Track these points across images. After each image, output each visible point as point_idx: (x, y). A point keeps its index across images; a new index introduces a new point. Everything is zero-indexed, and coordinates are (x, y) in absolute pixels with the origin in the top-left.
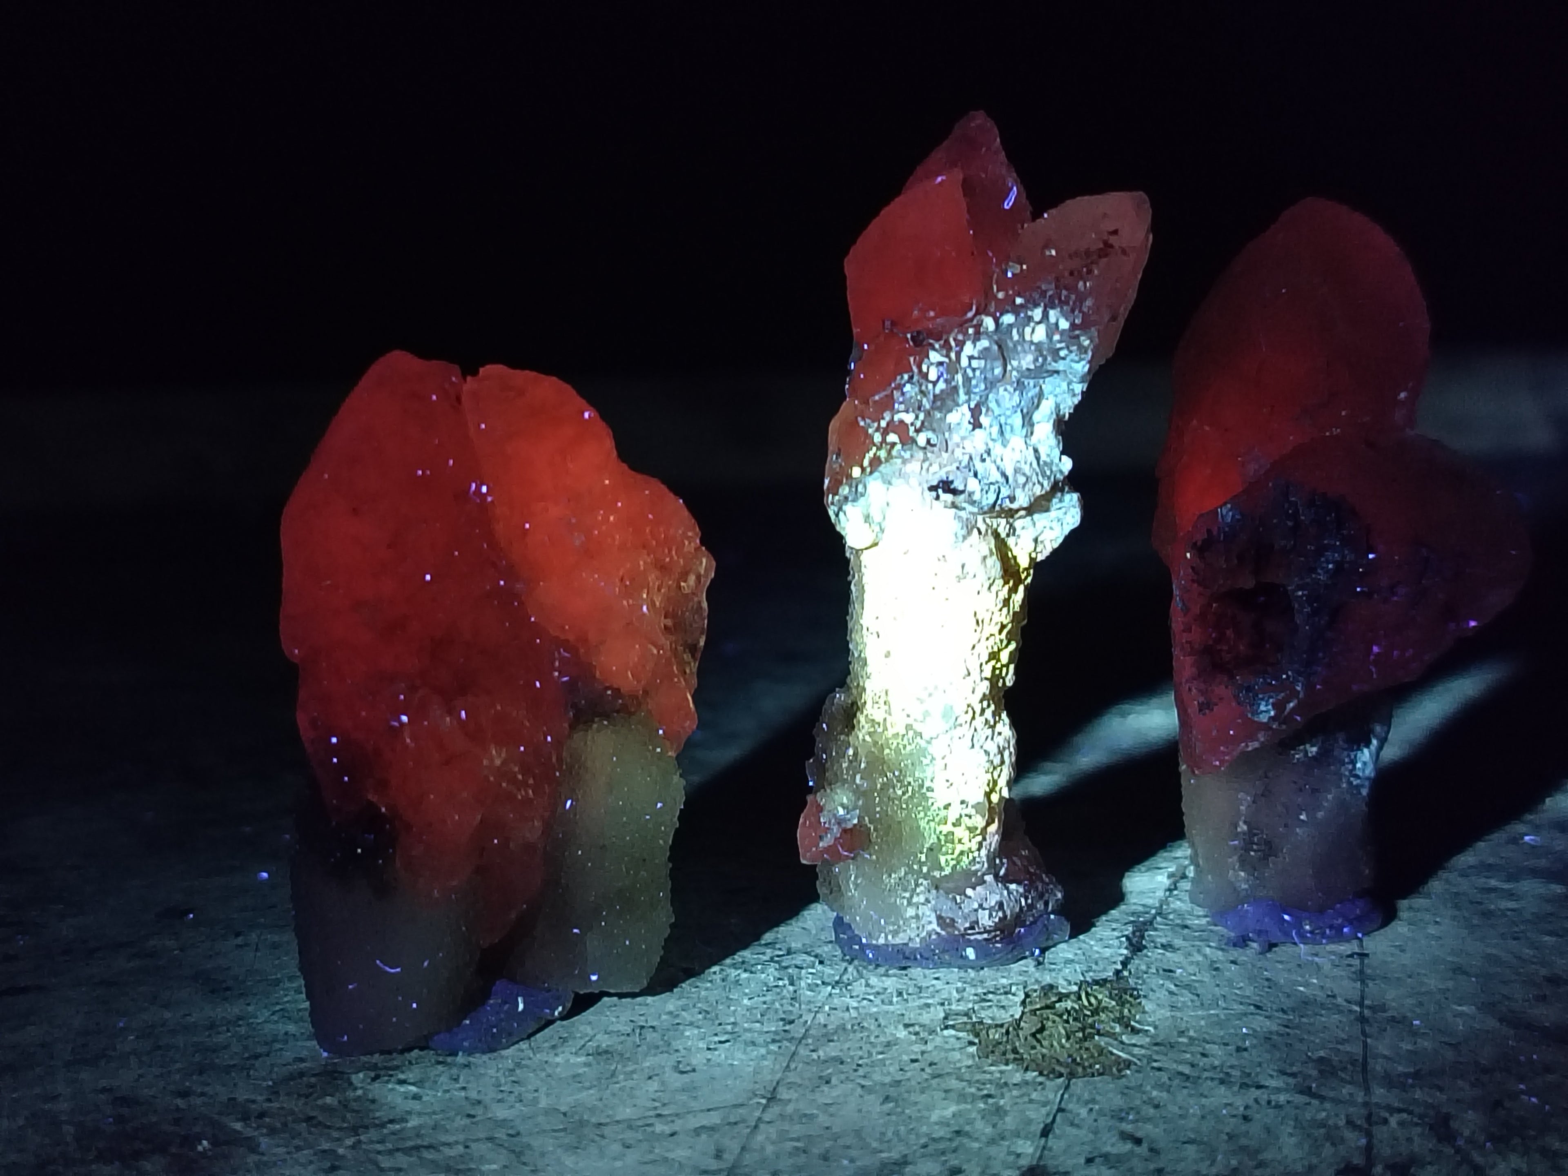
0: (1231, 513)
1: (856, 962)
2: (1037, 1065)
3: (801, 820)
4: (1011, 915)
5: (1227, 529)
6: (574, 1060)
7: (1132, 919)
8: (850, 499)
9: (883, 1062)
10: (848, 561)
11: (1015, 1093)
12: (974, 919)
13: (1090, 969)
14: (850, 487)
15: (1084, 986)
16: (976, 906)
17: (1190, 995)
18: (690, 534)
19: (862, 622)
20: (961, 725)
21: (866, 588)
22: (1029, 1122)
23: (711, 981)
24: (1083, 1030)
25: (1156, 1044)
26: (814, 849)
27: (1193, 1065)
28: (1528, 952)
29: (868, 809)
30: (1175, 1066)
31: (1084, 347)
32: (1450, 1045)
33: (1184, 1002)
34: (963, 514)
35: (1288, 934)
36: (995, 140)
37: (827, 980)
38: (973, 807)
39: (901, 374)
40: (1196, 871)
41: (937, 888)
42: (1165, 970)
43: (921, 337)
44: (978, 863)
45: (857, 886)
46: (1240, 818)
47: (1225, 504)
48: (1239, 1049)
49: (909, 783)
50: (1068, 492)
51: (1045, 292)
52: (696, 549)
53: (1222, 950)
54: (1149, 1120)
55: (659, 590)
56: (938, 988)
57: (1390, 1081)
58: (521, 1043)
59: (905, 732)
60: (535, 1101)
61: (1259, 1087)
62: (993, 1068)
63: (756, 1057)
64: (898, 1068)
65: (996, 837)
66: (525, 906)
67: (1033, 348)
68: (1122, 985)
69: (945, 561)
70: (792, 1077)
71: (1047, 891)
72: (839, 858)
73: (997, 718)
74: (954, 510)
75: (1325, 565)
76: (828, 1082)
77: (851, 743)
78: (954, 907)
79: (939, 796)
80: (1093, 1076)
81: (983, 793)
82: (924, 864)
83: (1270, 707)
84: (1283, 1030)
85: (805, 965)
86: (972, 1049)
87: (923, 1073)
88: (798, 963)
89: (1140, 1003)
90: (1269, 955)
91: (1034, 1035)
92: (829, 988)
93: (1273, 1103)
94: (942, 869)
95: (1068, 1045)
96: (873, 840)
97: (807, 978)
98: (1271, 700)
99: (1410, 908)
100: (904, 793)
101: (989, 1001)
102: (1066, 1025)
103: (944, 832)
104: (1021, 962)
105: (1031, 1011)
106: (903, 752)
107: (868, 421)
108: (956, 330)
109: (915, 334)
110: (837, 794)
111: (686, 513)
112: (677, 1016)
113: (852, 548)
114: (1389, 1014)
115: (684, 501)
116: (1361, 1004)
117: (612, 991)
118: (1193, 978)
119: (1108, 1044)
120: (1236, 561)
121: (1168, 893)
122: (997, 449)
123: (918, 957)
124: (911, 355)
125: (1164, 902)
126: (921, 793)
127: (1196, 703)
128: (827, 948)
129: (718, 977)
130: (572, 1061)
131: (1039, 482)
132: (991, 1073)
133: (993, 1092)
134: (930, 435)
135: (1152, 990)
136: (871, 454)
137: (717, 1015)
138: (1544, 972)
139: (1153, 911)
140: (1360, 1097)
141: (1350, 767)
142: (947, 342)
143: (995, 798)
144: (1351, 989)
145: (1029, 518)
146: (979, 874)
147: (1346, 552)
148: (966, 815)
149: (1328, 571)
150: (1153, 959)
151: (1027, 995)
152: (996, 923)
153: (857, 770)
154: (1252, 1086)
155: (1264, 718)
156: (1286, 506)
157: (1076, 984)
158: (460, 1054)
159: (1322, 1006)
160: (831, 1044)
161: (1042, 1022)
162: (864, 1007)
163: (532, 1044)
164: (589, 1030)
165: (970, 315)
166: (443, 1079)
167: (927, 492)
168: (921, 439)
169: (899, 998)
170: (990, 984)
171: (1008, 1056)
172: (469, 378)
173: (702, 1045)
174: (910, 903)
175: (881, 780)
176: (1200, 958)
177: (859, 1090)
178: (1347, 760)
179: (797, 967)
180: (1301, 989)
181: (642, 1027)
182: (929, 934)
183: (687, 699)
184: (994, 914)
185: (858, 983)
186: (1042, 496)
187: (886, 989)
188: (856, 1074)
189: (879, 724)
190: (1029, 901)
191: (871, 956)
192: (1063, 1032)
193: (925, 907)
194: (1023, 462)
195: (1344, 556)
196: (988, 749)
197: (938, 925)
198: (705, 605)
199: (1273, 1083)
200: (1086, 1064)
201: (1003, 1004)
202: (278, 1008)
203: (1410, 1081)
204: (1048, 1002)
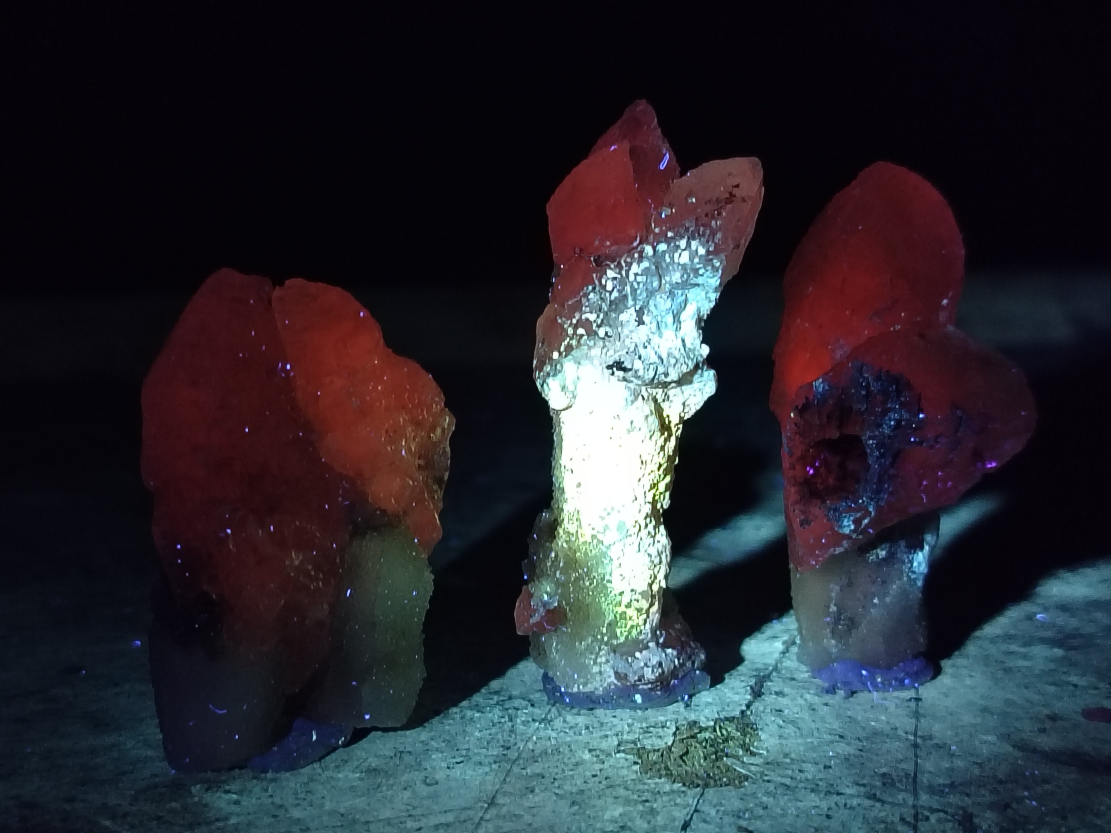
0: (822, 386)
1: (557, 705)
2: (681, 778)
3: (517, 604)
4: (668, 671)
5: (819, 397)
6: (351, 775)
7: (755, 673)
8: (551, 374)
9: (572, 776)
10: (551, 418)
11: (665, 798)
12: (640, 674)
13: (723, 710)
14: (551, 366)
15: (718, 723)
16: (642, 664)
17: (793, 728)
18: (437, 399)
19: (561, 462)
20: (631, 536)
21: (563, 437)
22: (674, 820)
23: (453, 719)
24: (716, 753)
25: (768, 763)
26: (526, 624)
27: (792, 778)
28: (1036, 698)
29: (565, 596)
30: (779, 779)
31: (715, 267)
32: (977, 763)
33: (789, 733)
34: (632, 386)
35: (865, 684)
36: (654, 120)
37: (535, 718)
38: (639, 594)
39: (587, 286)
40: (801, 639)
41: (615, 652)
42: (777, 711)
43: (601, 259)
44: (644, 634)
45: (557, 651)
46: (831, 602)
47: (818, 379)
48: (825, 767)
49: (594, 577)
50: (706, 370)
51: (688, 228)
52: (441, 410)
53: (819, 696)
54: (760, 817)
55: (414, 439)
56: (615, 723)
57: (932, 790)
58: (314, 763)
59: (590, 540)
60: (322, 805)
61: (839, 794)
62: (650, 781)
63: (482, 773)
64: (583, 781)
65: (657, 615)
66: (317, 666)
67: (680, 267)
68: (746, 721)
69: (619, 418)
70: (507, 788)
71: (694, 654)
72: (544, 631)
73: (657, 530)
74: (625, 383)
75: (888, 422)
76: (532, 791)
77: (553, 548)
78: (627, 665)
79: (616, 586)
80: (721, 786)
81: (647, 584)
82: (605, 634)
83: (851, 523)
84: (858, 753)
85: (520, 707)
86: (637, 768)
87: (600, 785)
88: (516, 705)
89: (757, 734)
90: (851, 699)
91: (681, 757)
92: (537, 724)
93: (848, 806)
94: (617, 638)
95: (704, 764)
96: (568, 618)
97: (522, 716)
98: (852, 518)
99: (953, 666)
100: (590, 584)
101: (650, 732)
102: (705, 750)
103: (619, 612)
104: (675, 705)
105: (680, 739)
106: (590, 555)
107: (564, 319)
108: (626, 255)
109: (597, 257)
110: (543, 584)
111: (434, 384)
112: (427, 744)
113: (554, 410)
114: (935, 741)
115: (432, 376)
116: (915, 735)
117: (380, 726)
118: (797, 716)
119: (733, 763)
120: (826, 420)
121: (782, 655)
122: (655, 340)
123: (601, 701)
124: (594, 273)
125: (779, 661)
126: (603, 585)
127: (798, 520)
128: (538, 695)
129: (458, 717)
130: (350, 777)
131: (685, 363)
132: (649, 785)
133: (649, 798)
134: (608, 329)
135: (767, 725)
136: (566, 342)
137: (456, 743)
138: (1046, 712)
139: (771, 668)
140: (911, 801)
141: (909, 565)
142: (619, 263)
143: (655, 588)
144: (910, 723)
145: (679, 389)
146: (645, 642)
147: (903, 413)
148: (635, 600)
149: (890, 426)
150: (768, 702)
151: (677, 729)
152: (657, 677)
153: (557, 567)
154: (833, 793)
155: (846, 531)
156: (861, 380)
157: (713, 720)
158: (270, 771)
159: (887, 735)
160: (537, 764)
161: (687, 748)
162: (561, 738)
163: (322, 764)
164: (364, 755)
165: (635, 244)
166: (257, 789)
167: (605, 370)
168: (601, 332)
169: (587, 731)
170: (652, 721)
171: (662, 772)
172: (277, 288)
173: (444, 765)
174: (595, 663)
175: (574, 575)
176: (802, 702)
177: (555, 798)
178: (906, 560)
179: (515, 708)
180: (873, 723)
181: (402, 752)
182: (609, 685)
183: (435, 516)
184: (655, 670)
185: (558, 720)
186: (687, 373)
187: (577, 724)
188: (552, 786)
189: (573, 535)
190: (681, 661)
191: (568, 700)
192: (702, 755)
193: (606, 666)
194: (673, 349)
195: (901, 416)
196: (650, 553)
197: (616, 678)
198: (448, 449)
199: (848, 791)
200: (717, 777)
201: (660, 735)
202: (141, 738)
203: (947, 790)
204: (692, 733)
